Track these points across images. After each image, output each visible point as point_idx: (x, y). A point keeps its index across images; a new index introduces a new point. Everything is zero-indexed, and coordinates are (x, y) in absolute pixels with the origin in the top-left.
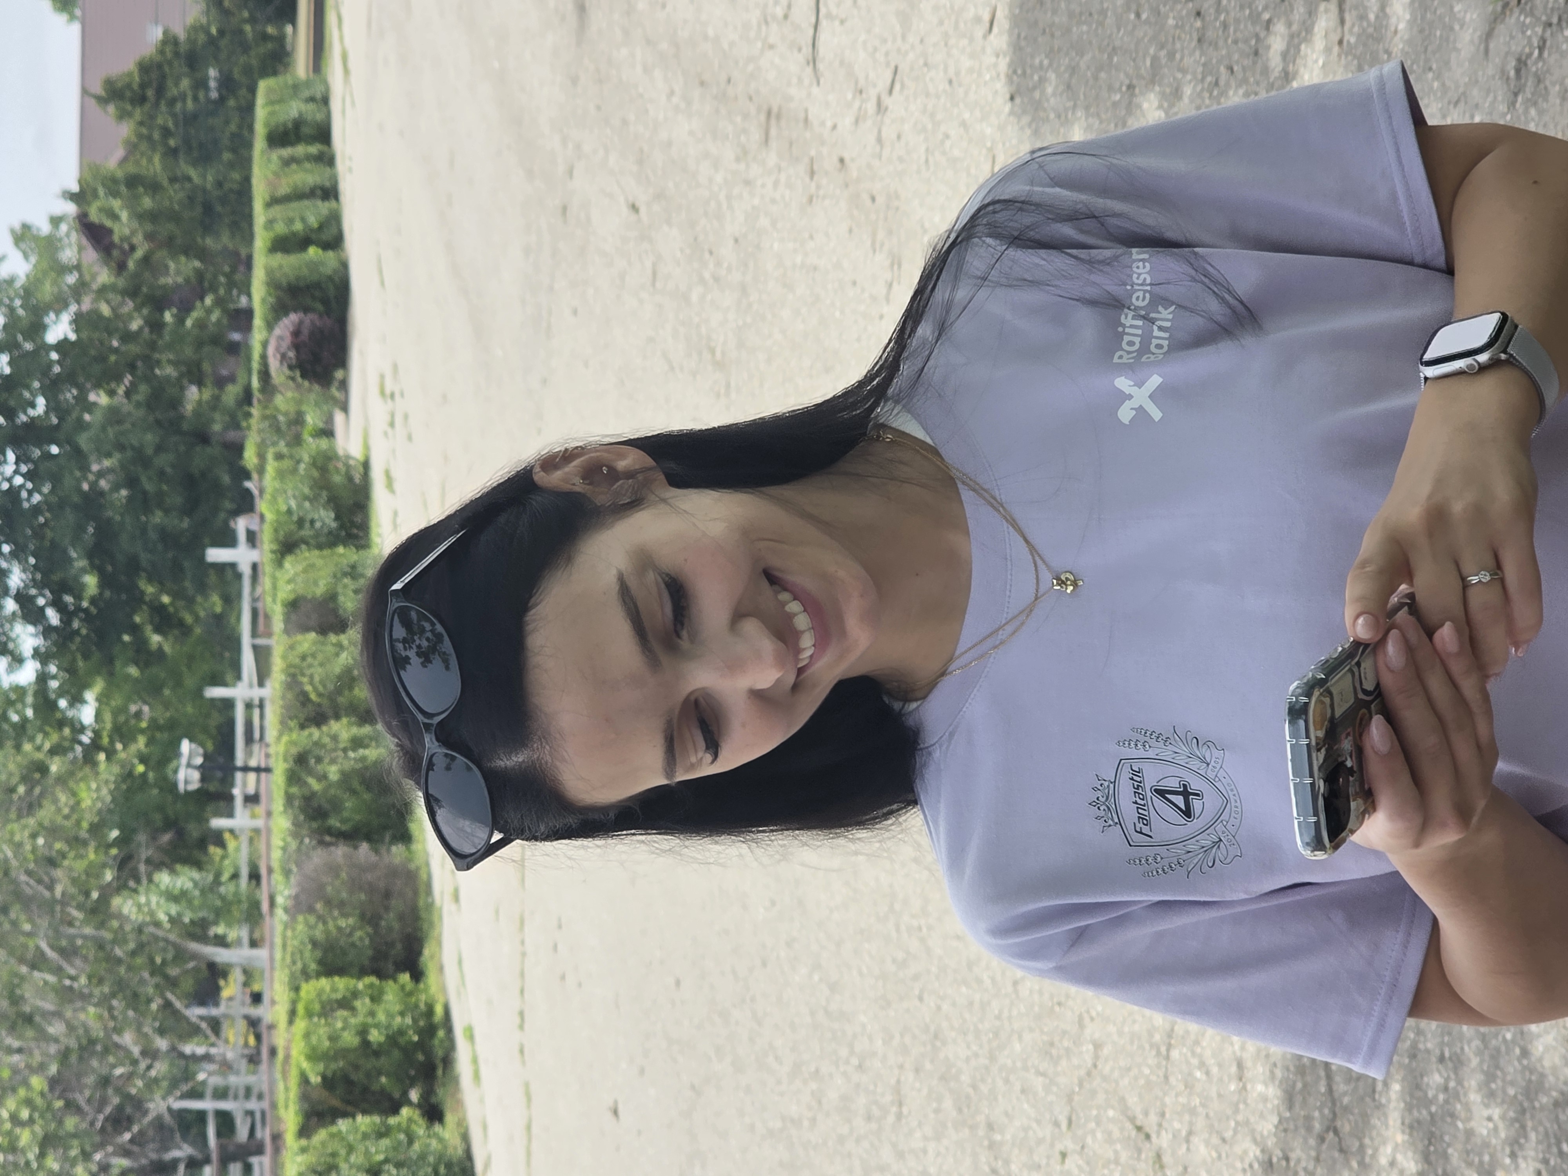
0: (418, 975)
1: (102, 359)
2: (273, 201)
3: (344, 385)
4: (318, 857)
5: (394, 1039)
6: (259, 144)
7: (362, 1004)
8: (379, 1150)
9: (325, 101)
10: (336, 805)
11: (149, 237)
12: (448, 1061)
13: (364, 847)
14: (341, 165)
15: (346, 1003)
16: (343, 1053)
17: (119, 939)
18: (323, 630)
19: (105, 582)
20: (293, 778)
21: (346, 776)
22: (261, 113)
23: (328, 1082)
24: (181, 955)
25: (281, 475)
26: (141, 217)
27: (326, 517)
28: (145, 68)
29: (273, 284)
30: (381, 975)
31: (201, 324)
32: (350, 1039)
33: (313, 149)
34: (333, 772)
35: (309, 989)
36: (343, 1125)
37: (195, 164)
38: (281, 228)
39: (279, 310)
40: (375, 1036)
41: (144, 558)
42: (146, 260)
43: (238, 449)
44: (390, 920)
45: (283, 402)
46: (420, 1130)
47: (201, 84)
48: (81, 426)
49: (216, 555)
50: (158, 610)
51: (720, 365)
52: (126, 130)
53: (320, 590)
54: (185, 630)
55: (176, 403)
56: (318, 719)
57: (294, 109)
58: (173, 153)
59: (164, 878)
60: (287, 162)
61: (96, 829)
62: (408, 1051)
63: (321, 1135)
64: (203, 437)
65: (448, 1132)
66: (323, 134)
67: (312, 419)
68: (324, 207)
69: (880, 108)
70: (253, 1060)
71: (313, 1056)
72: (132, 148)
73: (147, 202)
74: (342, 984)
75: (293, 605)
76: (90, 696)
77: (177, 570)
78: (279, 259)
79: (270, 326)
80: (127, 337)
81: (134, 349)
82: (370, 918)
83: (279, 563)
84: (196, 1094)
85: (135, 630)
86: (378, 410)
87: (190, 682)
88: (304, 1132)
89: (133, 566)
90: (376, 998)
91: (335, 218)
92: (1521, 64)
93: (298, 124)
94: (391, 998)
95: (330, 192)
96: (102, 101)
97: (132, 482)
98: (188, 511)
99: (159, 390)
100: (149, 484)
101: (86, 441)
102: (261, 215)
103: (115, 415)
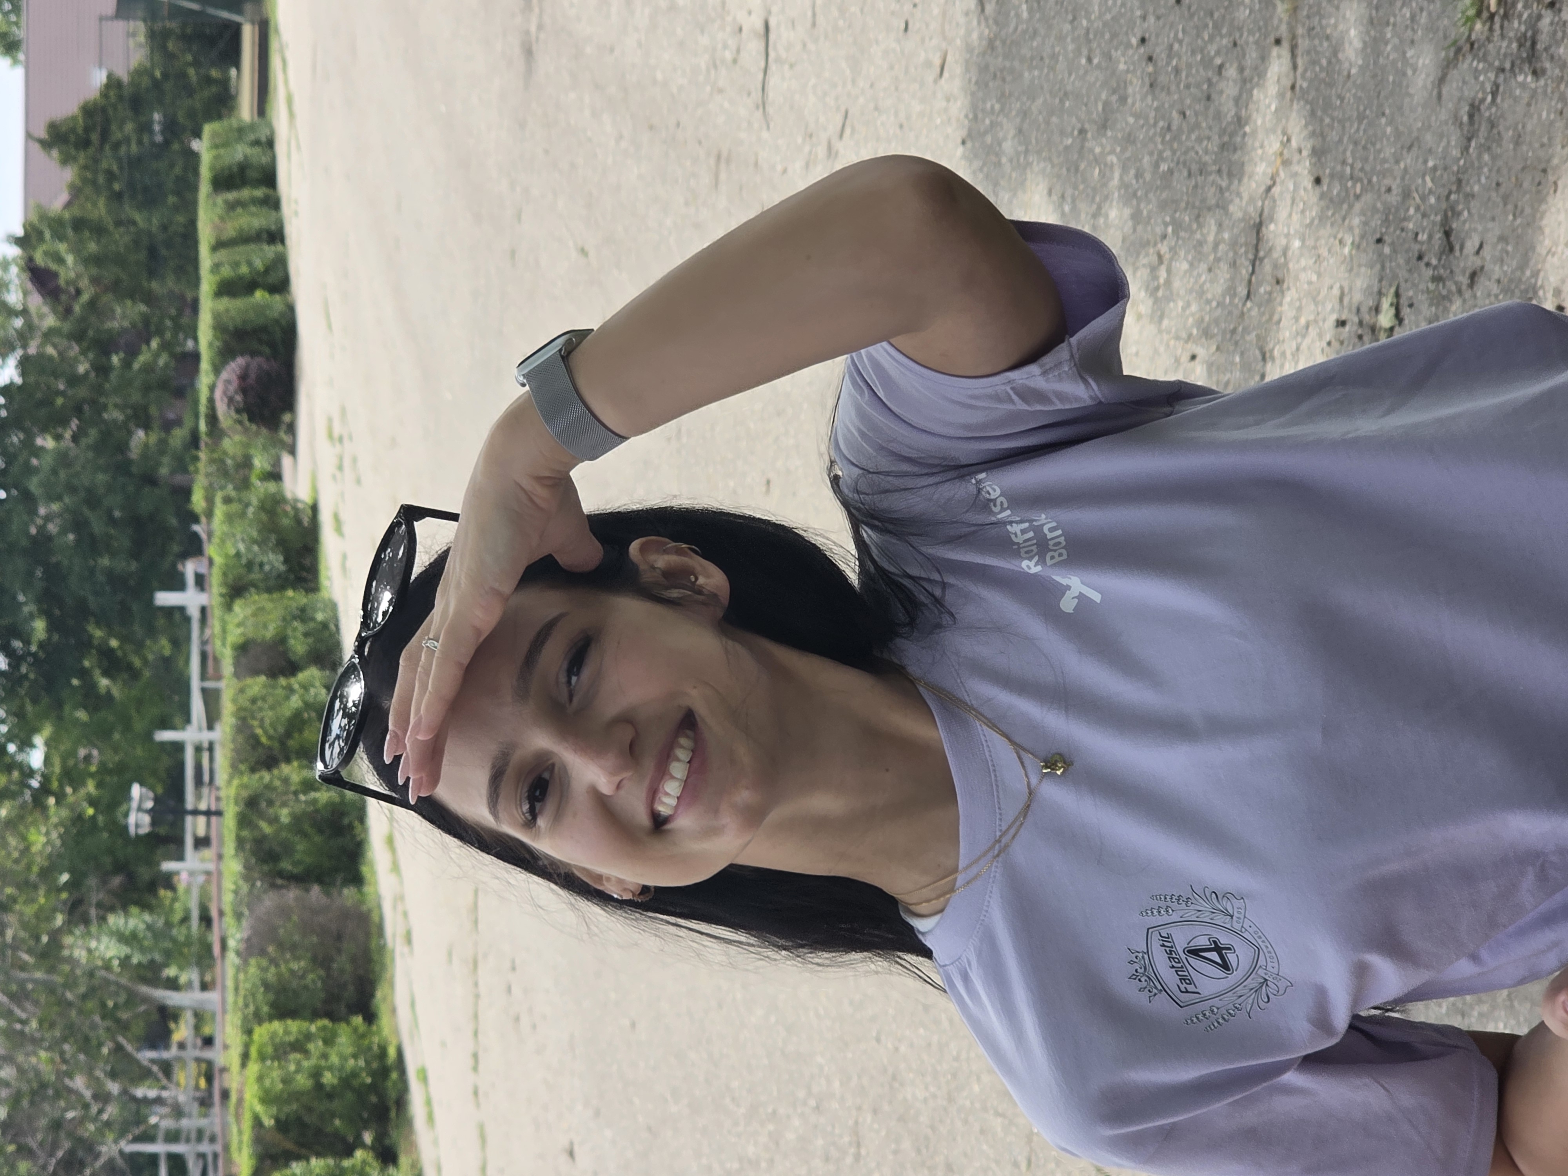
0: (370, 1017)
1: (47, 402)
2: (218, 246)
3: (291, 428)
4: (269, 901)
5: (347, 1081)
6: (205, 188)
7: (316, 1047)
9: (270, 144)
10: (288, 849)
11: (95, 281)
12: (401, 1103)
13: (316, 889)
14: (287, 209)
15: (299, 1046)
16: (296, 1096)
17: (71, 983)
18: (273, 673)
19: (52, 627)
20: (243, 821)
21: (297, 819)
22: (206, 157)
23: (282, 1125)
24: (133, 998)
25: (230, 518)
26: (87, 261)
27: (275, 561)
28: (89, 110)
29: (219, 327)
30: (333, 1017)
31: (148, 369)
32: (303, 1081)
33: (259, 193)
34: (285, 815)
35: (261, 1033)
36: (297, 1168)
37: (139, 207)
38: (226, 272)
39: (225, 354)
40: (328, 1078)
41: (93, 603)
42: (92, 304)
43: (186, 493)
44: (342, 962)
45: (231, 445)
46: (374, 1172)
47: (145, 128)
48: (30, 471)
49: (165, 598)
50: (106, 653)
52: (69, 174)
53: (270, 632)
54: (134, 674)
55: (123, 447)
56: (269, 762)
57: (240, 152)
58: (118, 197)
59: (115, 920)
60: (232, 206)
61: (48, 873)
62: (361, 1093)
64: (150, 480)
66: (269, 178)
67: (260, 462)
68: (270, 251)
69: (831, 152)
70: (205, 1102)
71: (267, 1099)
72: (76, 192)
73: (92, 247)
74: (294, 1026)
75: (243, 649)
76: (39, 740)
77: (125, 613)
78: (225, 303)
79: (217, 370)
80: (74, 380)
81: (82, 392)
82: (322, 961)
83: (228, 607)
84: (148, 1137)
85: (84, 674)
86: (327, 454)
87: (139, 725)
89: (83, 611)
90: (329, 1040)
91: (281, 263)
92: (1474, 109)
93: (244, 166)
94: (344, 1039)
95: (276, 236)
96: (46, 145)
97: (78, 525)
98: (135, 554)
99: (106, 434)
100: (98, 527)
101: (34, 485)
102: (206, 258)
103: (63, 459)
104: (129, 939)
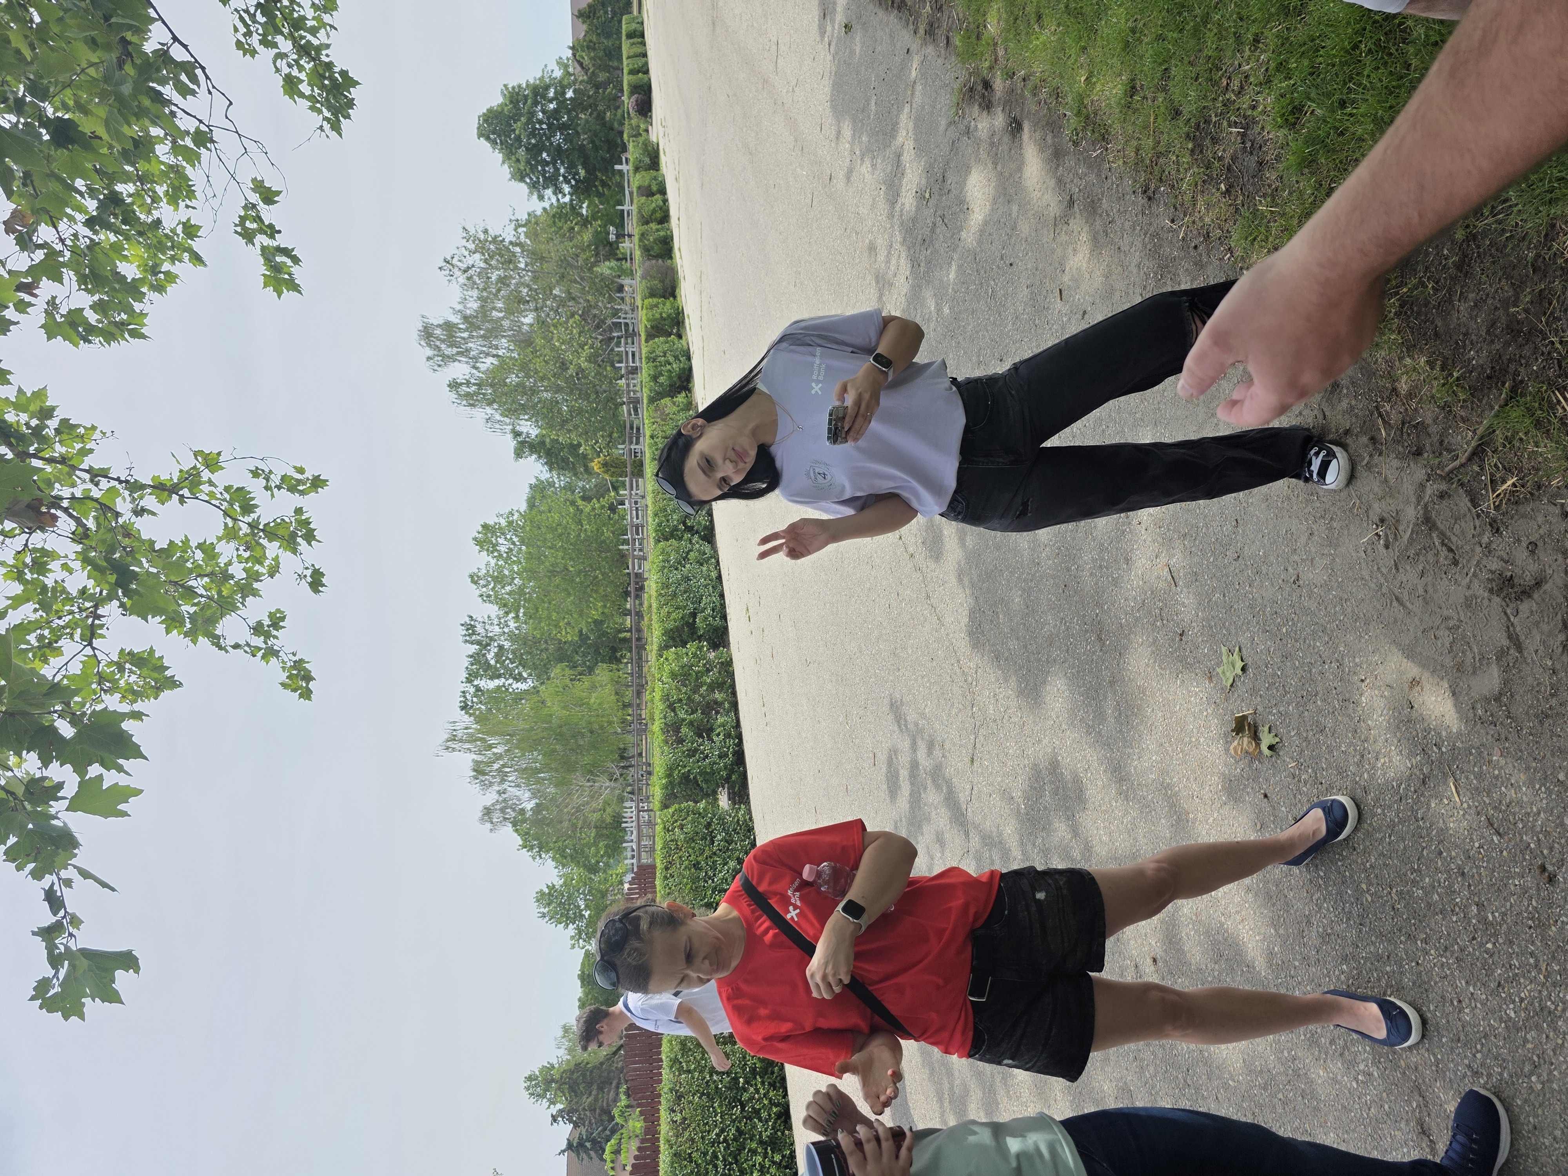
0: (675, 297)
1: (581, 104)
2: (628, 58)
3: (651, 117)
4: (648, 263)
5: (669, 316)
6: (624, 37)
7: (661, 306)
8: (666, 347)
9: (642, 23)
10: (653, 248)
11: (594, 65)
12: (683, 322)
13: (660, 261)
14: (648, 47)
15: (656, 306)
16: (655, 320)
17: (597, 277)
18: (647, 196)
19: (587, 172)
20: (640, 240)
21: (655, 240)
22: (624, 27)
23: (652, 327)
24: (613, 282)
25: (634, 147)
26: (591, 59)
27: (647, 160)
28: (590, 6)
29: (629, 85)
30: (664, 297)
31: (610, 93)
32: (657, 316)
33: (640, 40)
34: (651, 239)
35: (646, 301)
36: (656, 340)
37: (605, 38)
38: (631, 67)
39: (632, 93)
40: (664, 315)
41: (597, 166)
42: (593, 72)
43: (621, 133)
44: (667, 281)
45: (634, 122)
46: (676, 341)
47: (606, 12)
48: (578, 125)
49: (617, 167)
50: (602, 181)
51: (751, 154)
52: (585, 27)
53: (646, 184)
54: (610, 187)
55: (604, 118)
56: (647, 223)
57: (634, 26)
58: (598, 35)
59: (607, 263)
60: (633, 44)
61: (589, 246)
62: (672, 319)
63: (651, 342)
64: (612, 129)
65: (683, 342)
66: (642, 35)
67: (642, 126)
68: (643, 60)
69: (793, 91)
70: (633, 310)
71: (648, 320)
72: (587, 32)
73: (592, 54)
74: (655, 300)
75: (639, 188)
76: (585, 205)
77: (607, 170)
78: (631, 77)
79: (629, 98)
80: (589, 97)
81: (591, 101)
82: (662, 281)
83: (635, 173)
84: (619, 318)
85: (596, 186)
86: (661, 130)
87: (612, 203)
88: (647, 341)
89: (594, 168)
90: (664, 304)
91: (646, 64)
93: (635, 31)
94: (668, 304)
95: (645, 55)
96: (578, 17)
97: (593, 142)
98: (608, 152)
99: (599, 115)
100: (597, 143)
101: (579, 129)
102: (625, 62)
103: (587, 121)
104: (611, 268)
